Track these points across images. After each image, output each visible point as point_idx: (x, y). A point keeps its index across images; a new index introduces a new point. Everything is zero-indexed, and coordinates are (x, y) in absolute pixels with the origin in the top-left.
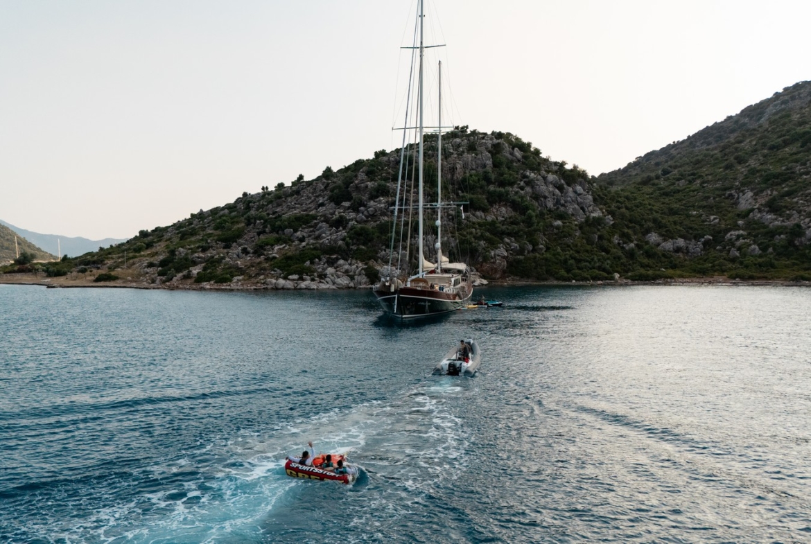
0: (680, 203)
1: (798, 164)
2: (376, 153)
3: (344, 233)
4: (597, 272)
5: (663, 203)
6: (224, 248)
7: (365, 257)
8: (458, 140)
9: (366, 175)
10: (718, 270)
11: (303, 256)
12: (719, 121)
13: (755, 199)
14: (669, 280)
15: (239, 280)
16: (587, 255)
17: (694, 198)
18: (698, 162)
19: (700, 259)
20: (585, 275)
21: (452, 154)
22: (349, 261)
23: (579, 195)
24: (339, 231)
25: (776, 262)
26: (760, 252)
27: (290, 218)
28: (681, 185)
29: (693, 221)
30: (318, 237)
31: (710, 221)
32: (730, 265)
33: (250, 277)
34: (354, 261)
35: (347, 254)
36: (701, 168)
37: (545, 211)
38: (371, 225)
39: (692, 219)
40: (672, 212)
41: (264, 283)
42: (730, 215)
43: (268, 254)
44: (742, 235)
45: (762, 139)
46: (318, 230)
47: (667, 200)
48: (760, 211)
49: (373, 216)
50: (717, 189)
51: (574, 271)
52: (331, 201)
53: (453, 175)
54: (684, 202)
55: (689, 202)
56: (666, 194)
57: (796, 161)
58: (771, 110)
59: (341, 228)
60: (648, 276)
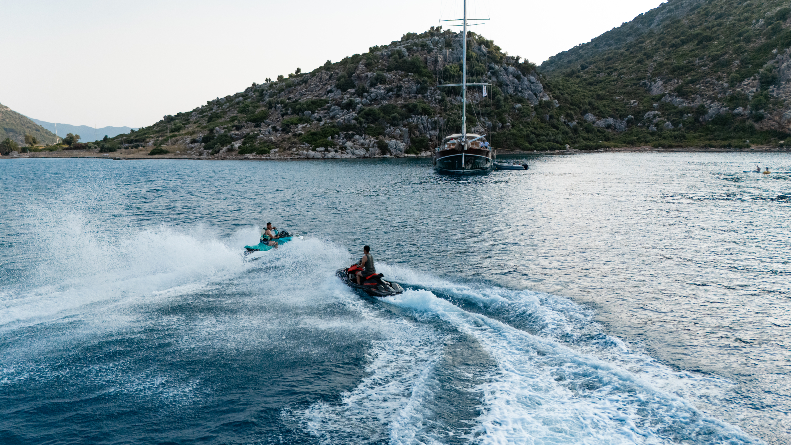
0: (604, 91)
1: (697, 59)
2: (370, 48)
3: (354, 114)
4: (553, 143)
5: (591, 91)
6: (255, 127)
7: (376, 133)
8: (436, 38)
9: (365, 66)
10: (643, 141)
11: (324, 133)
12: (616, 27)
13: (665, 87)
14: (608, 149)
15: (275, 152)
16: (542, 130)
17: (615, 87)
18: (609, 59)
19: (626, 133)
20: (544, 146)
21: (433, 49)
22: (363, 136)
23: (533, 83)
24: (350, 113)
25: (687, 135)
26: (673, 127)
27: (307, 102)
28: (601, 76)
29: (617, 104)
30: (333, 118)
31: (630, 104)
32: (651, 138)
33: (285, 149)
34: (367, 136)
35: (361, 131)
36: (613, 63)
37: (508, 96)
38: (375, 107)
39: (616, 102)
40: (600, 98)
41: (297, 154)
42: (645, 99)
43: (294, 131)
44: (657, 115)
45: (661, 40)
46: (331, 112)
47: (592, 88)
48: (670, 95)
49: (375, 100)
50: (633, 79)
51: (534, 143)
52: (338, 89)
53: (435, 67)
54: (608, 90)
55: (611, 89)
56: (591, 84)
57: (696, 56)
58: (659, 17)
59: (351, 110)
60: (592, 146)
